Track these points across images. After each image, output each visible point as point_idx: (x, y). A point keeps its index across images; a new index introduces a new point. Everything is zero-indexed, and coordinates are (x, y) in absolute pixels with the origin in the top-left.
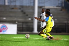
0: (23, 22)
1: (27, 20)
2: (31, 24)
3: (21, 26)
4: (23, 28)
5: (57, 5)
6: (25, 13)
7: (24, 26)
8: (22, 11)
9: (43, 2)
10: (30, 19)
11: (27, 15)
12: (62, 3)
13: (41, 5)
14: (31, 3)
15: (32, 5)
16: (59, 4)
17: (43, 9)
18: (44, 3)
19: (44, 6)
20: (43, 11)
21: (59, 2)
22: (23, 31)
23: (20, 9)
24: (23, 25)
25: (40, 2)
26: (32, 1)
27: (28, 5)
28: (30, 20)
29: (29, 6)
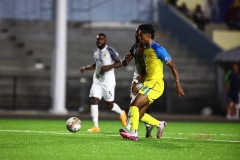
0: (15, 78)
1: (30, 69)
2: (45, 83)
3: (10, 92)
4: (15, 96)
5: (134, 17)
6: (21, 45)
7: (19, 91)
8: (13, 38)
9: (86, 7)
10: (39, 66)
11: (30, 53)
12: (151, 12)
13: (78, 17)
14: (43, 9)
15: (47, 16)
16: (141, 13)
17: (100, 35)
18: (88, 10)
19: (89, 22)
20: (102, 42)
21: (143, 7)
22: (14, 107)
23: (5, 31)
24: (15, 88)
25: (76, 6)
26: (48, 5)
27: (32, 17)
28: (39, 71)
29: (36, 22)
